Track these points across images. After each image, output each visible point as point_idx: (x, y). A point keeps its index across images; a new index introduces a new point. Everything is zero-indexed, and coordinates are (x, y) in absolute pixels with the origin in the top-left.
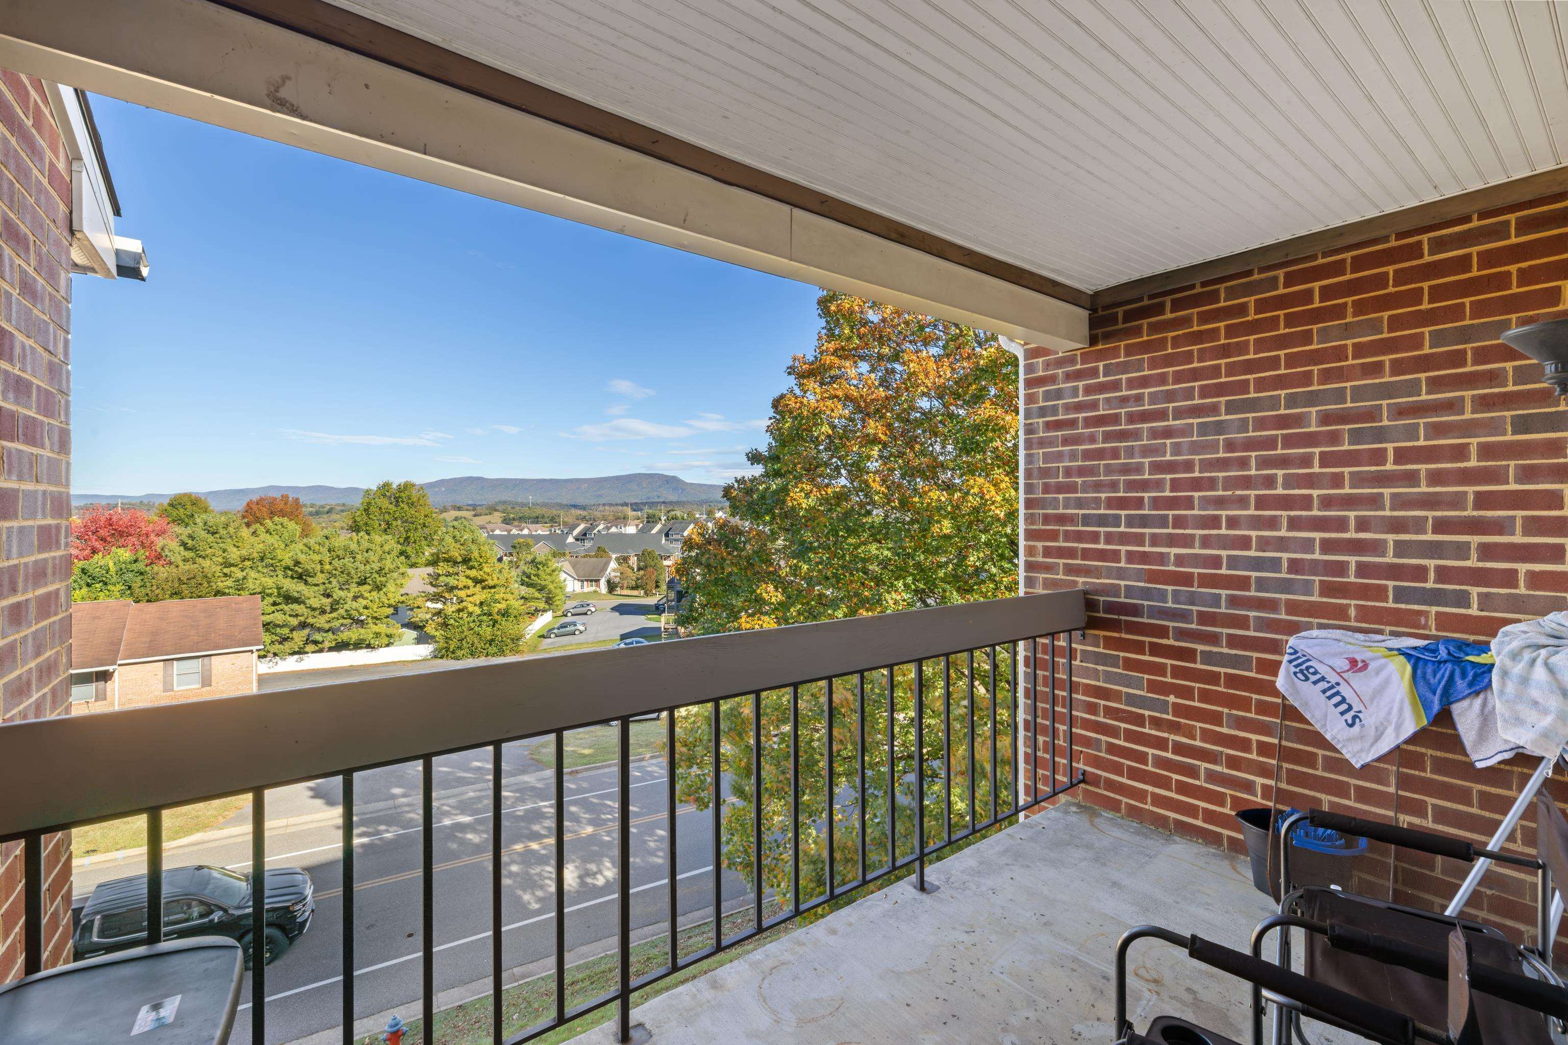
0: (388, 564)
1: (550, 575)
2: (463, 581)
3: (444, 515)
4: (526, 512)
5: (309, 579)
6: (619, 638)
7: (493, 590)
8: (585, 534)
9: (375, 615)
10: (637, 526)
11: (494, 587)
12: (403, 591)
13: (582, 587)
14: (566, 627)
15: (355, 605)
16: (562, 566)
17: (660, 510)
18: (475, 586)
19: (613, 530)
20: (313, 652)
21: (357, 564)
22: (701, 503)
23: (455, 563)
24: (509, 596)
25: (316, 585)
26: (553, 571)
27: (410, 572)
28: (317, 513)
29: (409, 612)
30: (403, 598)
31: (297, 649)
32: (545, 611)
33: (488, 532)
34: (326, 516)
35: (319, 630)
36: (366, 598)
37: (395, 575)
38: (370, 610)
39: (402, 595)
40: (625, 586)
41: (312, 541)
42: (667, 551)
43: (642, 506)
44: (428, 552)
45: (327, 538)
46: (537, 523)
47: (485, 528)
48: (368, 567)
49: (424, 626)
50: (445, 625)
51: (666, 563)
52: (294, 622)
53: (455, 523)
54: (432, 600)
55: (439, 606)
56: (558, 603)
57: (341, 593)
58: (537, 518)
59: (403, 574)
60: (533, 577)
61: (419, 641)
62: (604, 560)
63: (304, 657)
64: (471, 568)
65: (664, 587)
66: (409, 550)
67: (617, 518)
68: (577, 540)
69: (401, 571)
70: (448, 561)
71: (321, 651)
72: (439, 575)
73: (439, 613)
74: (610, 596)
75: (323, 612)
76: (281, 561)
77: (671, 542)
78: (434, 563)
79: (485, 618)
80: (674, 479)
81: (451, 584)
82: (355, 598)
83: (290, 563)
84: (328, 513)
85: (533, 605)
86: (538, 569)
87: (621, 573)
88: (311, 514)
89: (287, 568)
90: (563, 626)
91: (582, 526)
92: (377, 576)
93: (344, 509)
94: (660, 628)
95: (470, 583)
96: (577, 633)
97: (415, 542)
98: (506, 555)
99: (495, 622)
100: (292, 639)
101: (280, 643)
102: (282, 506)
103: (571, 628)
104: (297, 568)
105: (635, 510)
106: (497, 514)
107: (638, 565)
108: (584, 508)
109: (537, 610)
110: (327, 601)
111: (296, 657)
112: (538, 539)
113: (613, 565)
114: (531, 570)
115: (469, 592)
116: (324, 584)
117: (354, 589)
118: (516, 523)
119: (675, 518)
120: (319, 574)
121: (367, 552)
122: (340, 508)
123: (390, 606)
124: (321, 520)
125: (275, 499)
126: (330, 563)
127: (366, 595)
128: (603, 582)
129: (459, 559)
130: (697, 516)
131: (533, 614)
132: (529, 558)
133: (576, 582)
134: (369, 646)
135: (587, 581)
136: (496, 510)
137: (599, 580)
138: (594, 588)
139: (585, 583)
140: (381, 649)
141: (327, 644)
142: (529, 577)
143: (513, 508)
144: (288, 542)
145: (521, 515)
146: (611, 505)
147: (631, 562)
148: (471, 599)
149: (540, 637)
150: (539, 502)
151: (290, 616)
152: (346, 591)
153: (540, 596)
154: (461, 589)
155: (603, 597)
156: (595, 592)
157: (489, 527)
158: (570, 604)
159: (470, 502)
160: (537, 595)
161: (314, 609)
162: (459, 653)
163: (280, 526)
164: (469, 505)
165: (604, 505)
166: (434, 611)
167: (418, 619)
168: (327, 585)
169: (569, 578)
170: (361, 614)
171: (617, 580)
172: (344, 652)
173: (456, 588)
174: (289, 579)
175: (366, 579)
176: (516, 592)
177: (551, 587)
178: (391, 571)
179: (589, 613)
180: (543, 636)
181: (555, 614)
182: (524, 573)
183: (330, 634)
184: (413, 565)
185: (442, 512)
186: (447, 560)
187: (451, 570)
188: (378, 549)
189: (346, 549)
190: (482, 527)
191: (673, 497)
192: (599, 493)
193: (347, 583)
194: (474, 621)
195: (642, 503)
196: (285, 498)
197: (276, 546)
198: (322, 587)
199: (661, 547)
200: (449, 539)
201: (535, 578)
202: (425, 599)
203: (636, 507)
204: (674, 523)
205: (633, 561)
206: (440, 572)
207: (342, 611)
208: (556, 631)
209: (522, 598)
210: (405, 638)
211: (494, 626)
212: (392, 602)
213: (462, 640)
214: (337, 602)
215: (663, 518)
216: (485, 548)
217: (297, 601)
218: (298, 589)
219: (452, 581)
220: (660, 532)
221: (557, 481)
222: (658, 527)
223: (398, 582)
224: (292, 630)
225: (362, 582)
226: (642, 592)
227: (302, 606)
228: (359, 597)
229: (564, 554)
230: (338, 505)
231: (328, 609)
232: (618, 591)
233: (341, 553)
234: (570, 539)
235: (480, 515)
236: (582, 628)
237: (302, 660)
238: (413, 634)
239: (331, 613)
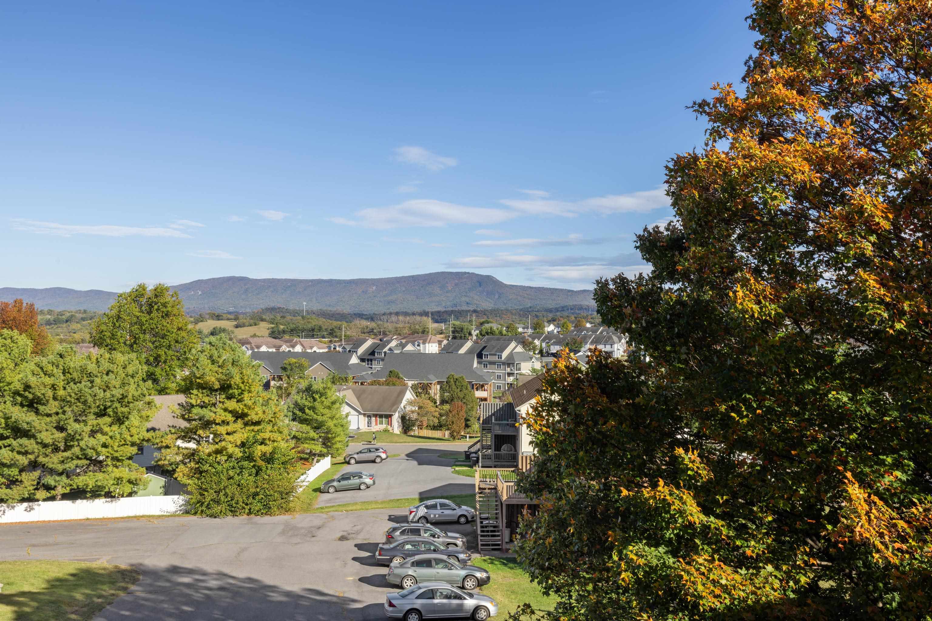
0: (132, 390)
1: (329, 408)
2: (221, 415)
3: (200, 326)
4: (300, 322)
5: (41, 408)
6: (417, 496)
7: (256, 428)
8: (373, 353)
9: (116, 455)
10: (440, 342)
11: (258, 423)
12: (149, 425)
13: (369, 424)
14: (349, 478)
15: (92, 442)
16: (344, 396)
17: (471, 321)
18: (235, 421)
19: (409, 348)
20: (44, 500)
21: (96, 390)
22: (524, 313)
23: (212, 390)
24: (276, 436)
25: (49, 415)
26: (333, 403)
27: (158, 400)
28: (56, 322)
29: (156, 454)
30: (148, 435)
31: (27, 496)
32: (322, 455)
33: (252, 349)
34: (65, 325)
35: (52, 472)
36: (105, 434)
37: (140, 404)
38: (110, 449)
39: (148, 431)
40: (425, 424)
41: (44, 361)
42: (481, 377)
43: (446, 316)
44: (181, 374)
45: (61, 356)
46: (313, 336)
47: (249, 343)
48: (108, 394)
49: (174, 471)
50: (199, 472)
51: (479, 394)
52: (23, 460)
53: (213, 339)
54: (183, 438)
55: (192, 445)
56: (338, 445)
57: (77, 426)
58: (313, 330)
59: (149, 403)
60: (307, 411)
61: (168, 491)
62: (398, 388)
63: (35, 505)
64: (229, 398)
65: (476, 426)
66: (158, 371)
67: (414, 332)
68: (362, 360)
69: (148, 398)
70: (204, 388)
71: (52, 498)
72: (193, 406)
73: (192, 455)
74: (405, 438)
75: (56, 449)
76: (9, 384)
77: (485, 366)
78: (186, 390)
79: (246, 463)
80: (489, 280)
81: (207, 418)
82: (93, 433)
83: (19, 387)
84: (67, 321)
85: (307, 447)
86: (315, 400)
87: (420, 408)
88: (48, 323)
89: (16, 393)
90: (345, 478)
91: (369, 343)
92: (118, 405)
93: (86, 317)
94: (474, 485)
95: (229, 417)
96: (363, 487)
97: (165, 362)
98: (274, 379)
99: (259, 471)
100: (21, 481)
101: (8, 487)
102: (15, 314)
103: (355, 481)
104: (27, 394)
105: (436, 321)
106: (263, 325)
107: (442, 396)
108: (371, 318)
109: (312, 454)
110: (60, 436)
111: (25, 505)
112: (314, 358)
113: (409, 395)
114: (306, 402)
115: (230, 428)
116: (57, 414)
117: (92, 420)
118: (287, 337)
119: (490, 332)
120: (51, 401)
121: (107, 374)
122: (81, 316)
123: (133, 444)
124: (59, 330)
125: (7, 305)
126: (65, 388)
127: (106, 429)
128: (396, 418)
129: (217, 386)
130: (520, 330)
131: (306, 459)
132: (304, 384)
133: (361, 417)
134: (109, 495)
135: (375, 416)
136: (263, 320)
137: (390, 416)
138: (384, 426)
139: (373, 419)
140: (122, 499)
141: (60, 490)
142: (302, 410)
143: (283, 317)
144: (18, 360)
145: (292, 326)
146: (406, 314)
147: (432, 392)
148: (230, 438)
149: (315, 490)
150: (315, 309)
151: (19, 453)
152: (82, 424)
153: (316, 436)
154: (219, 424)
155: (396, 439)
156: (386, 431)
157: (254, 341)
158: (354, 447)
159: (231, 309)
160: (312, 434)
161: (45, 446)
162: (217, 509)
163: (9, 340)
164: (230, 313)
165: (397, 314)
166: (185, 452)
167: (166, 462)
168: (61, 416)
169: (353, 412)
170: (98, 454)
171: (414, 416)
172: (79, 501)
173: (214, 422)
174: (18, 407)
175: (105, 408)
176: (286, 431)
177: (330, 424)
178: (135, 399)
179: (378, 460)
180: (318, 490)
181: (336, 460)
182: (296, 404)
183: (64, 478)
184: (162, 391)
185: (196, 322)
186: (201, 387)
187: (206, 399)
188: (121, 372)
189: (83, 370)
190: (243, 342)
191: (487, 304)
192: (390, 298)
193: (83, 413)
194: (234, 468)
195: (446, 312)
196: (18, 303)
197: (5, 365)
198: (54, 418)
199: (472, 372)
200: (204, 360)
201: (311, 412)
202: (175, 436)
203: (438, 317)
204: (488, 340)
205: (435, 391)
206: (193, 402)
207: (76, 450)
208: (335, 484)
209: (295, 437)
210: (151, 486)
211: (257, 474)
212: (136, 439)
213: (218, 492)
214: (73, 438)
215: (475, 333)
216: (248, 372)
217: (26, 434)
218: (28, 420)
219: (208, 414)
220: (470, 351)
221: (339, 282)
222: (469, 344)
223: (144, 413)
224: (21, 471)
225: (101, 414)
226: (447, 433)
227: (32, 441)
228: (97, 432)
229: (346, 380)
230: (79, 312)
231: (62, 445)
232: (416, 431)
233: (75, 375)
234: (354, 360)
235: (243, 326)
236: (368, 481)
237: (32, 509)
238: (161, 481)
239: (65, 451)
